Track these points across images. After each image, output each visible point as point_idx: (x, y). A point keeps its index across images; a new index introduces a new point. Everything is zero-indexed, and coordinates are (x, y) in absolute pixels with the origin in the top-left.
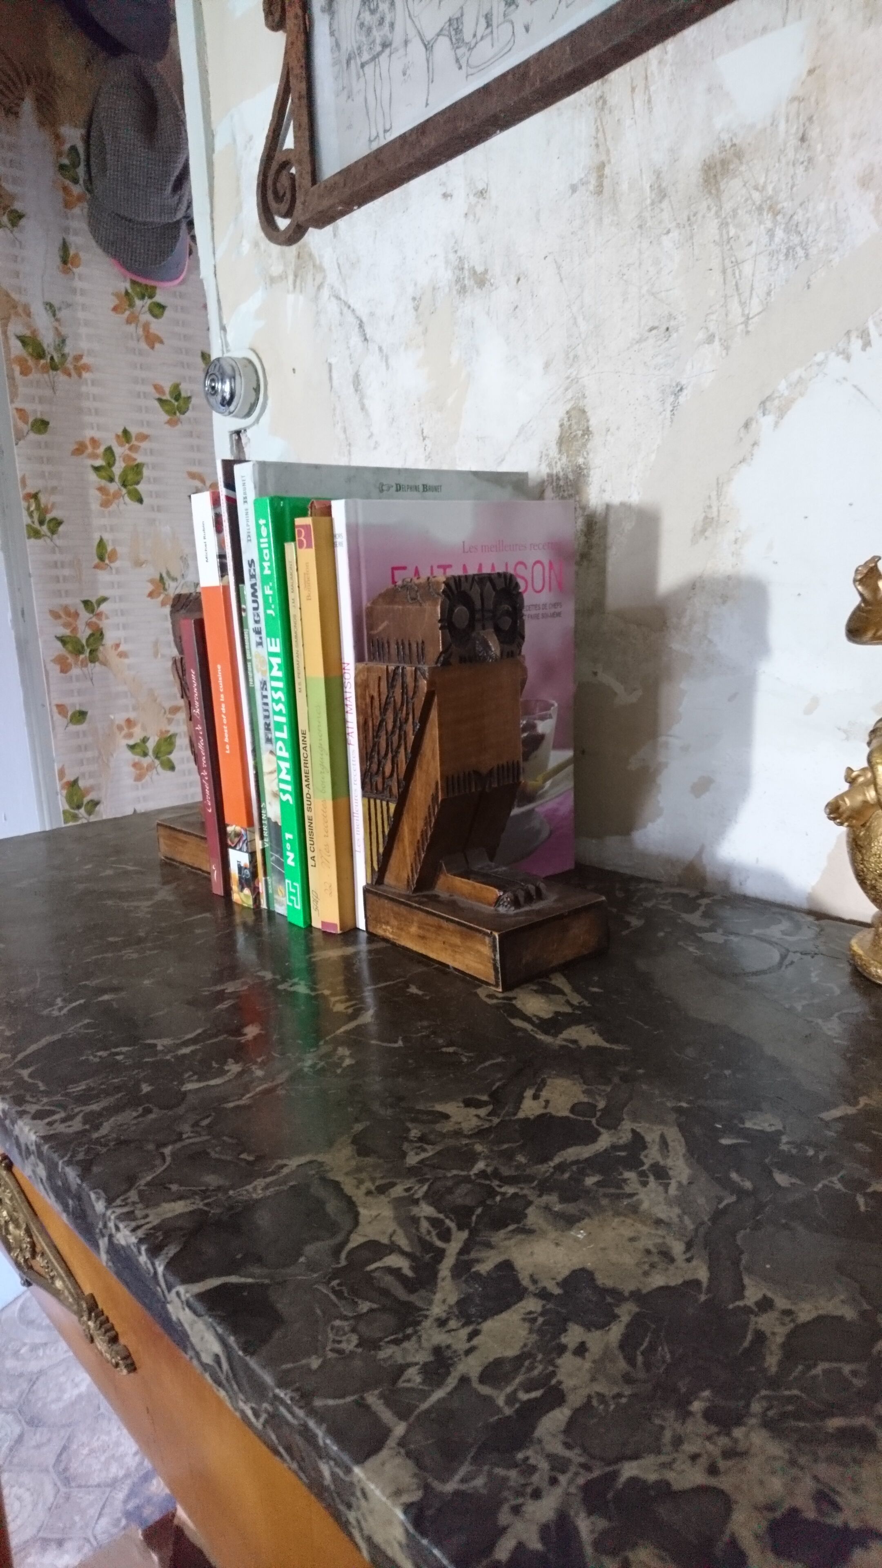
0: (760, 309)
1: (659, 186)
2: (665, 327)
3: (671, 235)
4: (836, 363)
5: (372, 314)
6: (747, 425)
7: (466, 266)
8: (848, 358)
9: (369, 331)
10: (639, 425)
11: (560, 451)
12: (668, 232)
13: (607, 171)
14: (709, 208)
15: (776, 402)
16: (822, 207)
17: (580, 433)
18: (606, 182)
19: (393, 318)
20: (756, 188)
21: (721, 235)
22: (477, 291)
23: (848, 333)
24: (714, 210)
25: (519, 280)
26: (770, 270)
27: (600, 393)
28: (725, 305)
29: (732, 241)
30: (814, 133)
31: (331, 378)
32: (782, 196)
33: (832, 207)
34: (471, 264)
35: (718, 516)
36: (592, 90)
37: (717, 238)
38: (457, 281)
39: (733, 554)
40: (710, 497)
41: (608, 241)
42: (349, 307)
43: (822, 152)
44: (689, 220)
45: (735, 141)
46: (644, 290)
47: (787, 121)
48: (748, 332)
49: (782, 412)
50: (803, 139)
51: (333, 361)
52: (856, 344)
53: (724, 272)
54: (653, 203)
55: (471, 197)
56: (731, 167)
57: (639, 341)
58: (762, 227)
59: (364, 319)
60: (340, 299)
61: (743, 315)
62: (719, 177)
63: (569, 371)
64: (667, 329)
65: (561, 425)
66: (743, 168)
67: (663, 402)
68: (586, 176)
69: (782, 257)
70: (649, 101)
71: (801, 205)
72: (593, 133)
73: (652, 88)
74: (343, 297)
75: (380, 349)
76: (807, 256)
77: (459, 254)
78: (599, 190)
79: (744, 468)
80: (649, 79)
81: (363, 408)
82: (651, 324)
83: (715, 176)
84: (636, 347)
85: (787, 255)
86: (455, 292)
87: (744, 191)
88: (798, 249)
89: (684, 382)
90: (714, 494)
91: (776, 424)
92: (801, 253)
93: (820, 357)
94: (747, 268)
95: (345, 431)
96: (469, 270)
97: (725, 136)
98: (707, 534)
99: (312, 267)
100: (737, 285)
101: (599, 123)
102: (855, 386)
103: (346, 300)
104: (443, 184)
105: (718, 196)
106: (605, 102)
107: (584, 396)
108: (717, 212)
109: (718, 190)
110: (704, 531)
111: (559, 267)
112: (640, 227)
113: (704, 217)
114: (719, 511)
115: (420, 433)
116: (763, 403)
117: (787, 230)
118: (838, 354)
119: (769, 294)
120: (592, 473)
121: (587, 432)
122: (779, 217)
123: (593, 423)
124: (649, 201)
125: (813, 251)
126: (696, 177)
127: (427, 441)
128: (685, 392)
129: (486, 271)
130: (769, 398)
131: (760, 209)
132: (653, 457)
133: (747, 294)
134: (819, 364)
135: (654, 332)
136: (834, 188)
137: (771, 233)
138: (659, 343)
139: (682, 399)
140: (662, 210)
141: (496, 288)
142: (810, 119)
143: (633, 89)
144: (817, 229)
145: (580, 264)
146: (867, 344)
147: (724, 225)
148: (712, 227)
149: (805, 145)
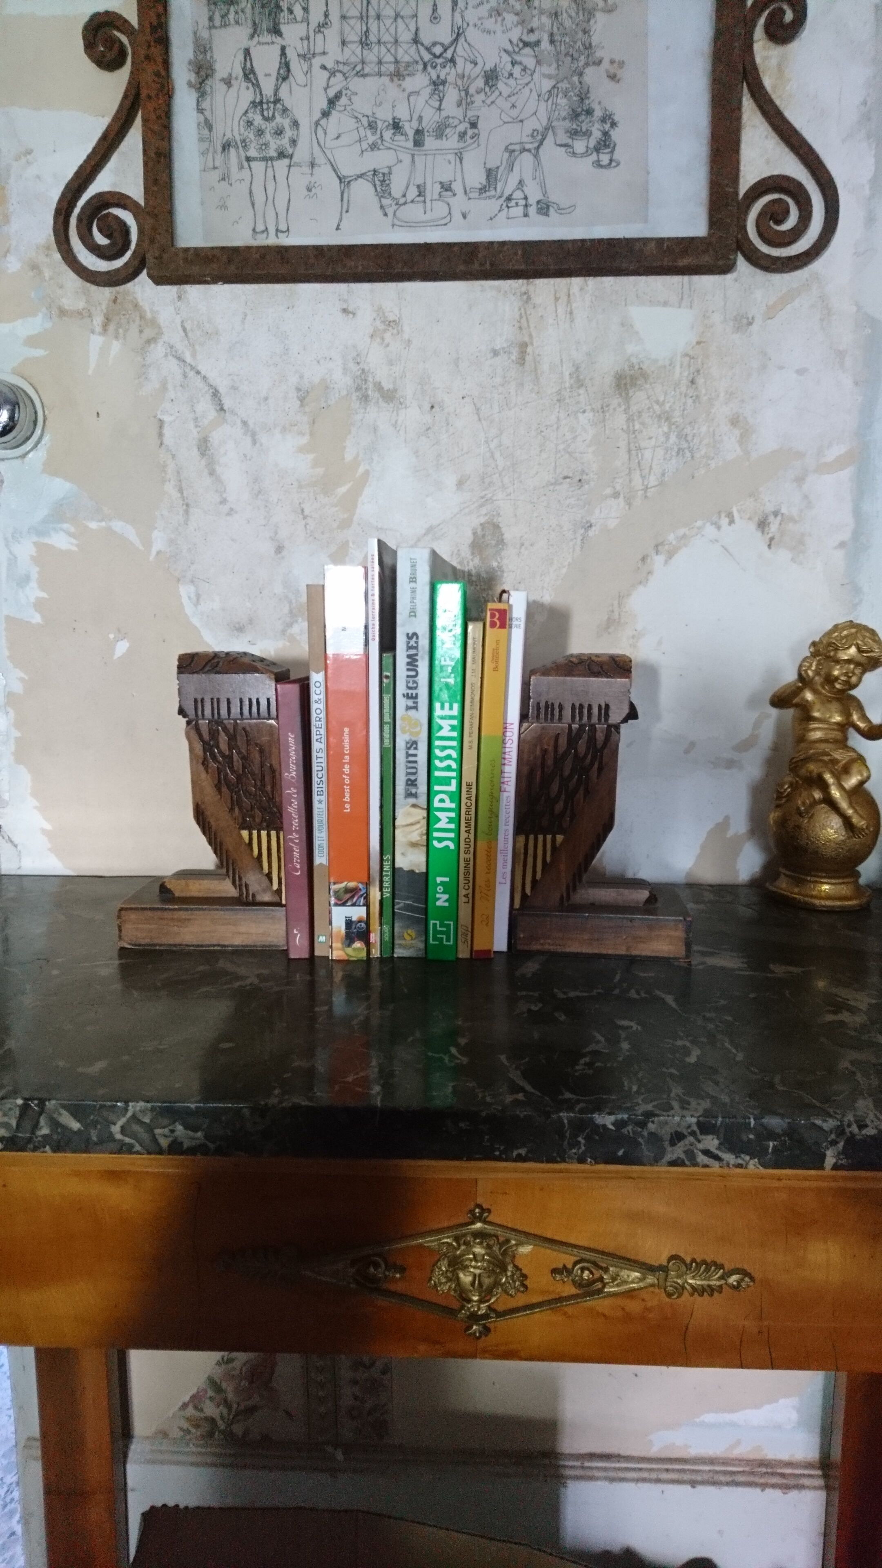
0: (656, 483)
1: (578, 377)
2: (578, 479)
3: (586, 414)
4: (710, 530)
5: (234, 388)
6: (644, 559)
7: (370, 379)
8: (719, 528)
9: (227, 403)
10: (552, 545)
11: (473, 554)
12: (584, 412)
13: (529, 349)
14: (619, 405)
15: (666, 547)
16: (704, 429)
17: (494, 542)
18: (528, 358)
19: (266, 399)
20: (657, 402)
21: (628, 427)
22: (385, 405)
23: (720, 513)
24: (623, 407)
25: (432, 407)
26: (665, 459)
27: (516, 516)
28: (629, 473)
29: (637, 433)
30: (700, 381)
31: (160, 435)
32: (677, 413)
33: (711, 429)
34: (377, 379)
35: (619, 618)
36: (517, 285)
37: (625, 427)
38: (358, 389)
39: (631, 646)
40: (613, 605)
41: (527, 402)
42: (198, 373)
43: (705, 395)
44: (602, 408)
45: (641, 366)
46: (561, 447)
47: (681, 367)
48: (646, 497)
49: (670, 555)
50: (693, 382)
51: (167, 418)
52: (724, 521)
53: (629, 451)
54: (571, 387)
55: (378, 323)
56: (639, 382)
57: (555, 483)
58: (660, 430)
59: (222, 390)
60: (184, 361)
61: (643, 484)
62: (628, 386)
63: (484, 493)
64: (580, 480)
65: (475, 534)
66: (648, 386)
67: (575, 532)
68: (508, 347)
69: (674, 453)
70: (571, 313)
71: (690, 423)
72: (517, 317)
73: (574, 305)
74: (189, 359)
75: (245, 423)
76: (692, 457)
77: (361, 366)
78: (521, 360)
79: (641, 588)
80: (572, 297)
81: (212, 473)
82: (566, 474)
83: (625, 384)
84: (551, 488)
85: (678, 453)
86: (354, 398)
87: (647, 402)
88: (687, 451)
89: (593, 521)
90: (616, 603)
91: (666, 562)
92: (688, 454)
93: (699, 523)
94: (648, 454)
95: (181, 490)
96: (375, 384)
97: (634, 360)
98: (610, 630)
99: (138, 318)
100: (639, 463)
101: (523, 312)
102: (723, 547)
103: (192, 363)
104: (345, 301)
105: (627, 399)
106: (529, 298)
107: (499, 515)
108: (625, 410)
109: (627, 394)
110: (608, 627)
111: (478, 410)
112: (559, 401)
113: (615, 409)
114: (619, 615)
115: (299, 511)
116: (657, 546)
117: (679, 436)
118: (712, 524)
119: (663, 474)
120: (505, 575)
121: (501, 542)
122: (673, 427)
123: (508, 536)
124: (567, 385)
125: (697, 455)
126: (609, 380)
127: (309, 521)
128: (594, 528)
129: (395, 390)
130: (662, 544)
131: (659, 417)
132: (564, 571)
133: (647, 471)
134: (699, 528)
135: (568, 480)
136: (713, 420)
137: (667, 436)
138: (573, 489)
139: (591, 533)
140: (579, 395)
141: (406, 408)
142: (698, 371)
143: (557, 299)
144: (700, 442)
145: (500, 412)
146: (732, 522)
147: (630, 419)
148: (620, 420)
149: (694, 386)
